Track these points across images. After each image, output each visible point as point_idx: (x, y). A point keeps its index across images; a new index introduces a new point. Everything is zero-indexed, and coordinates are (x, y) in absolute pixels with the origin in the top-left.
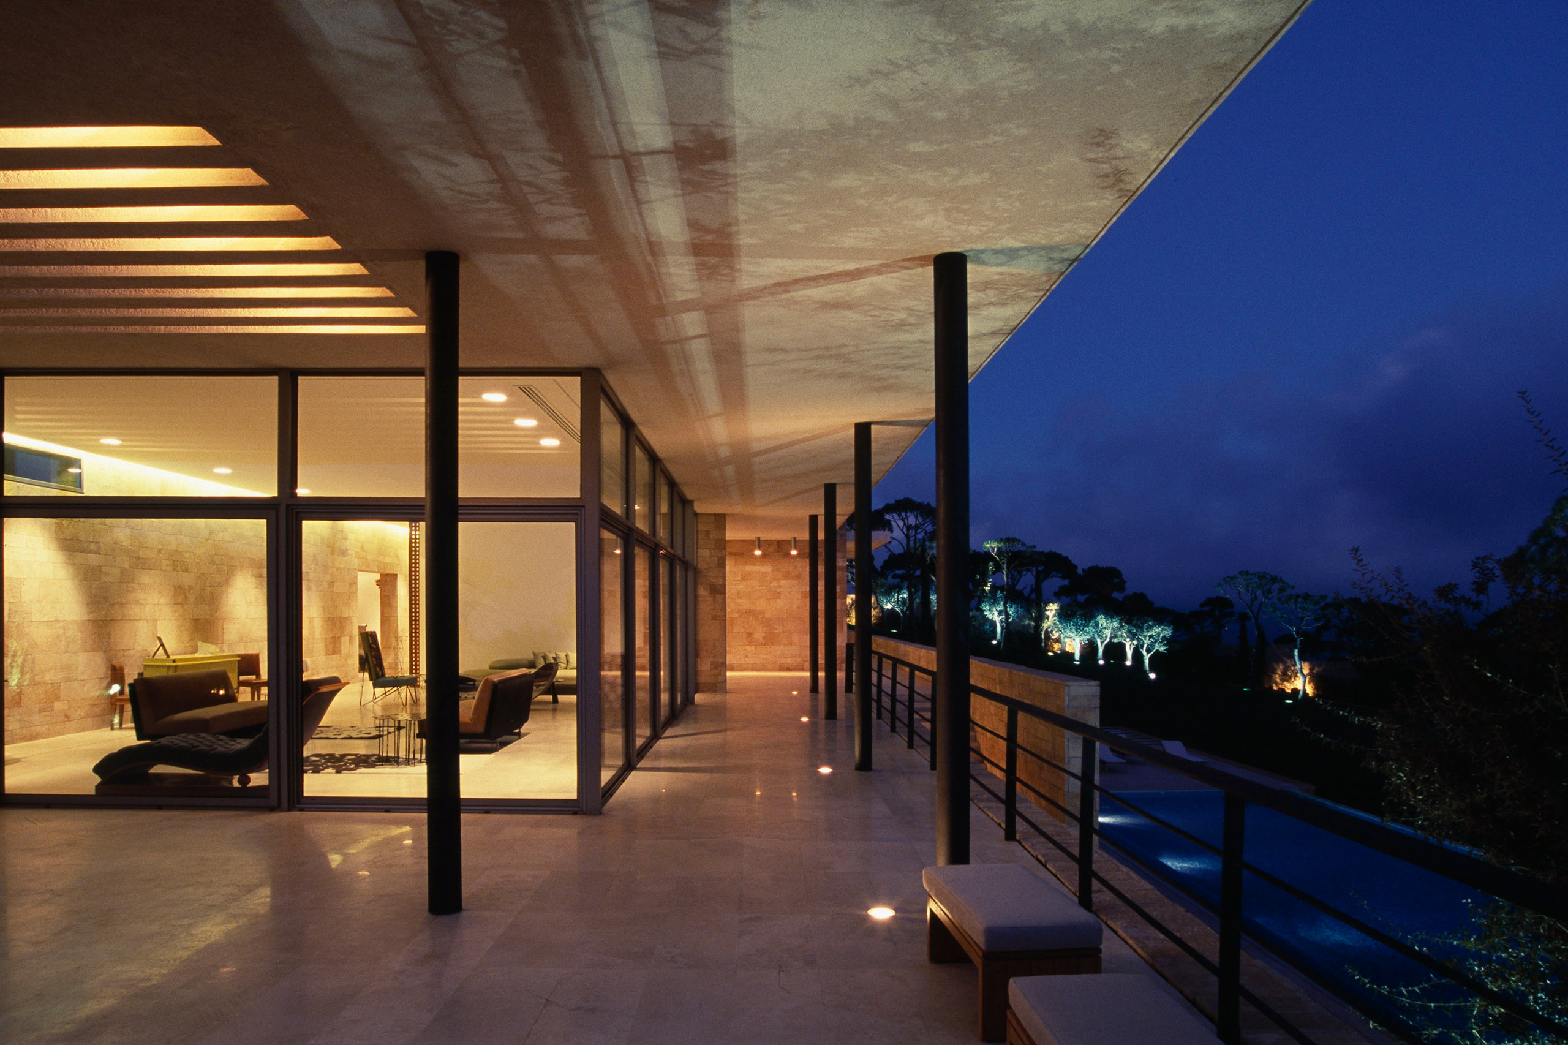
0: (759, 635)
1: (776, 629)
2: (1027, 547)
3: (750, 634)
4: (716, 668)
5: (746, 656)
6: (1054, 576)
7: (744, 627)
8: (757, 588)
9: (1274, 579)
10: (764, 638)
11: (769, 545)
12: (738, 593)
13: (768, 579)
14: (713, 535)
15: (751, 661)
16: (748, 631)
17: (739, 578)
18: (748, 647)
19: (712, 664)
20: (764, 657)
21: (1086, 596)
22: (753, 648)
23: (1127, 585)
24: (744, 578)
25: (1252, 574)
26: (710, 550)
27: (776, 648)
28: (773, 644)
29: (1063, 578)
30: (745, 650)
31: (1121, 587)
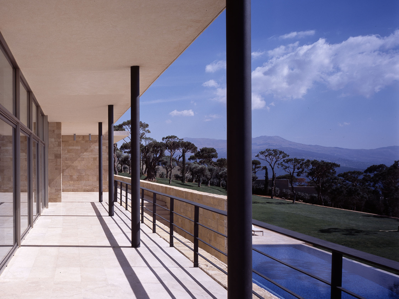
0: (75, 177)
1: (82, 174)
2: (180, 140)
3: (71, 176)
4: (57, 192)
5: (70, 186)
6: (188, 152)
7: (68, 173)
8: (74, 156)
9: (281, 152)
10: (77, 178)
11: (79, 138)
12: (66, 159)
13: (79, 152)
14: (56, 132)
15: (72, 188)
16: (71, 175)
17: (67, 152)
18: (70, 182)
19: (55, 189)
20: (78, 186)
21: (200, 160)
22: (73, 182)
23: (218, 155)
24: (69, 152)
25: (271, 150)
26: (55, 138)
27: (82, 182)
28: (81, 180)
29: (192, 152)
30: (69, 183)
31: (215, 156)
